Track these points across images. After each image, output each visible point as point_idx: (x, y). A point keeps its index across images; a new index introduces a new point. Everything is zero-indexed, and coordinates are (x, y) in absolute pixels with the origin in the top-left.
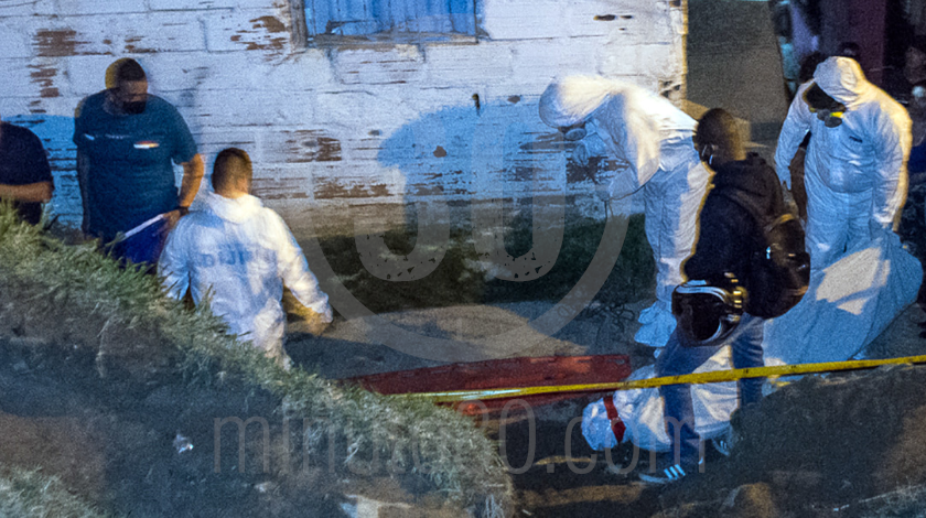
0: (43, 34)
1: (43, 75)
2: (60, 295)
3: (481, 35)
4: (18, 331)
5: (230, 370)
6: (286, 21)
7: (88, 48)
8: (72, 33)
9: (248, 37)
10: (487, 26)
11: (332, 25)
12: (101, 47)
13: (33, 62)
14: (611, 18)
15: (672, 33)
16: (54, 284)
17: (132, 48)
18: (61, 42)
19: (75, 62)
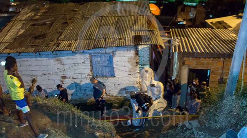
0: (62, 76)
1: (62, 82)
2: (62, 108)
3: (115, 76)
6: (91, 75)
7: (67, 78)
8: (66, 76)
9: (86, 77)
10: (115, 75)
11: (97, 75)
12: (69, 78)
13: (61, 80)
14: (130, 74)
15: (138, 76)
16: (61, 107)
17: (73, 78)
18: (64, 77)
19: (66, 80)
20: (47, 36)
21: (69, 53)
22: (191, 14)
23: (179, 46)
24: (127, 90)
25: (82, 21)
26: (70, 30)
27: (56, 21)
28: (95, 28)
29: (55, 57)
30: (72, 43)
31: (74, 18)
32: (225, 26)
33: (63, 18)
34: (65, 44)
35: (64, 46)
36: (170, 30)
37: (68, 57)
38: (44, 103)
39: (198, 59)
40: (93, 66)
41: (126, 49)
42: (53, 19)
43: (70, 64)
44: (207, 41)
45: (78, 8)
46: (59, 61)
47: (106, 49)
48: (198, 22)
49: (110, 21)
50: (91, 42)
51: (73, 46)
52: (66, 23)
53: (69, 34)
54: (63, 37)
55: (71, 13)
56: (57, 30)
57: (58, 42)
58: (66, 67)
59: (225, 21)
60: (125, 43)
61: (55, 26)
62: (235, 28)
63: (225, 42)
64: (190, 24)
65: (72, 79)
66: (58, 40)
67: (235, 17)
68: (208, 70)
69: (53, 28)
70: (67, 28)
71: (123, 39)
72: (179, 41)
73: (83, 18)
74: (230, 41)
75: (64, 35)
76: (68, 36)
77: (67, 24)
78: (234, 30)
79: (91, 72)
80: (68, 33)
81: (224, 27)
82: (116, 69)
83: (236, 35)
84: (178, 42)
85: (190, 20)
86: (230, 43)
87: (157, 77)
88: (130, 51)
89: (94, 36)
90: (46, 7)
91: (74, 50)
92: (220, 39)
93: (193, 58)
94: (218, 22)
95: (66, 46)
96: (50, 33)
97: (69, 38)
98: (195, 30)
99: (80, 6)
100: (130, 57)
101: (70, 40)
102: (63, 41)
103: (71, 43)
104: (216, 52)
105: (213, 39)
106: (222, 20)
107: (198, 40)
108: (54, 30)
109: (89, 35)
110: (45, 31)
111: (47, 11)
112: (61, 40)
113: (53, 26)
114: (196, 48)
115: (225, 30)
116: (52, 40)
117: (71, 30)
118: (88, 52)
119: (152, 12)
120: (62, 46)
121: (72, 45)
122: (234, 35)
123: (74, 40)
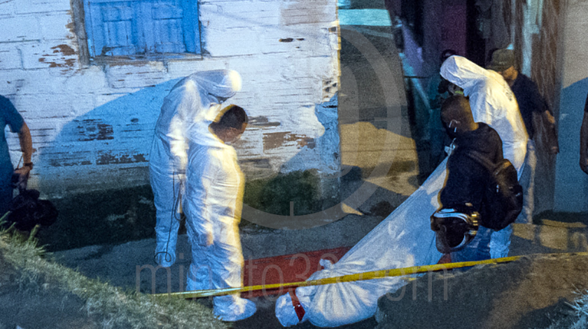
3: (204, 53)
5: (51, 282)
6: (75, 48)
9: (50, 59)
10: (208, 48)
11: (106, 49)
14: (290, 40)
15: (331, 49)
24: (277, 124)
79: (75, 31)
82: (205, 9)
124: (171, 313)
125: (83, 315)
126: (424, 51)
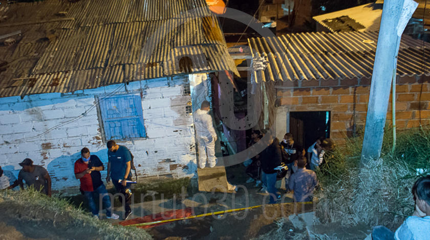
0: (43, 144)
1: (43, 154)
2: (44, 208)
3: (147, 137)
4: (34, 218)
5: (86, 223)
6: (101, 137)
7: (54, 147)
8: (50, 144)
9: (92, 142)
10: (148, 135)
12: (57, 147)
13: (41, 151)
14: (177, 131)
15: (191, 133)
16: (43, 205)
17: (64, 146)
18: (47, 146)
19: (51, 151)
20: (9, 67)
21: (55, 97)
22: (285, 7)
23: (266, 70)
24: (174, 161)
25: (75, 33)
26: (53, 52)
27: (24, 36)
28: (103, 45)
29: (28, 107)
30: (59, 77)
31: (60, 29)
32: (352, 26)
33: (39, 30)
34: (44, 80)
35: (44, 84)
36: (247, 41)
37: (53, 105)
38: (7, 201)
39: (305, 92)
40: (104, 121)
41: (166, 82)
42: (20, 32)
43: (58, 119)
44: (320, 57)
45: (67, 10)
46: (36, 115)
47: (128, 84)
48: (299, 22)
49: (131, 31)
50: (97, 74)
51: (62, 83)
52: (46, 39)
53: (51, 60)
54: (41, 67)
55: (54, 20)
56: (27, 54)
57: (30, 77)
58: (51, 125)
59: (350, 17)
60: (163, 72)
61: (24, 47)
62: (371, 27)
63: (353, 55)
64: (284, 26)
65: (64, 148)
66: (30, 73)
67: (369, 7)
68: (325, 112)
69: (19, 50)
70: (47, 49)
71: (158, 64)
72: (265, 61)
73: (78, 28)
74: (364, 53)
75: (43, 65)
76: (50, 65)
77: (47, 42)
78: (370, 31)
79: (100, 131)
80: (51, 58)
81: (349, 29)
82: (146, 122)
83: (373, 42)
84: (264, 63)
85: (285, 19)
86: (364, 56)
87: (229, 132)
88: (174, 86)
89: (102, 62)
90: (4, 9)
91: (63, 91)
92: (344, 51)
93: (295, 92)
94: (337, 18)
95: (48, 85)
96: (14, 60)
97: (52, 68)
98: (295, 37)
99: (70, 4)
100: (173, 99)
101: (54, 73)
102: (40, 74)
103: (57, 79)
104: (339, 76)
105: (331, 52)
106: (345, 15)
107: (302, 56)
108: (21, 56)
109: (92, 61)
110: (4, 59)
111: (5, 18)
112: (37, 73)
113: (20, 48)
114: (299, 71)
115: (352, 33)
116: (18, 74)
117: (55, 52)
118: (92, 93)
119: (210, 8)
120: (40, 85)
121: (58, 81)
122: (370, 42)
123: (63, 72)
124: (130, 232)
125: (98, 234)
126: (230, 132)
